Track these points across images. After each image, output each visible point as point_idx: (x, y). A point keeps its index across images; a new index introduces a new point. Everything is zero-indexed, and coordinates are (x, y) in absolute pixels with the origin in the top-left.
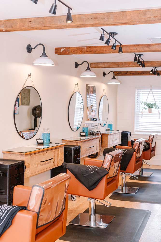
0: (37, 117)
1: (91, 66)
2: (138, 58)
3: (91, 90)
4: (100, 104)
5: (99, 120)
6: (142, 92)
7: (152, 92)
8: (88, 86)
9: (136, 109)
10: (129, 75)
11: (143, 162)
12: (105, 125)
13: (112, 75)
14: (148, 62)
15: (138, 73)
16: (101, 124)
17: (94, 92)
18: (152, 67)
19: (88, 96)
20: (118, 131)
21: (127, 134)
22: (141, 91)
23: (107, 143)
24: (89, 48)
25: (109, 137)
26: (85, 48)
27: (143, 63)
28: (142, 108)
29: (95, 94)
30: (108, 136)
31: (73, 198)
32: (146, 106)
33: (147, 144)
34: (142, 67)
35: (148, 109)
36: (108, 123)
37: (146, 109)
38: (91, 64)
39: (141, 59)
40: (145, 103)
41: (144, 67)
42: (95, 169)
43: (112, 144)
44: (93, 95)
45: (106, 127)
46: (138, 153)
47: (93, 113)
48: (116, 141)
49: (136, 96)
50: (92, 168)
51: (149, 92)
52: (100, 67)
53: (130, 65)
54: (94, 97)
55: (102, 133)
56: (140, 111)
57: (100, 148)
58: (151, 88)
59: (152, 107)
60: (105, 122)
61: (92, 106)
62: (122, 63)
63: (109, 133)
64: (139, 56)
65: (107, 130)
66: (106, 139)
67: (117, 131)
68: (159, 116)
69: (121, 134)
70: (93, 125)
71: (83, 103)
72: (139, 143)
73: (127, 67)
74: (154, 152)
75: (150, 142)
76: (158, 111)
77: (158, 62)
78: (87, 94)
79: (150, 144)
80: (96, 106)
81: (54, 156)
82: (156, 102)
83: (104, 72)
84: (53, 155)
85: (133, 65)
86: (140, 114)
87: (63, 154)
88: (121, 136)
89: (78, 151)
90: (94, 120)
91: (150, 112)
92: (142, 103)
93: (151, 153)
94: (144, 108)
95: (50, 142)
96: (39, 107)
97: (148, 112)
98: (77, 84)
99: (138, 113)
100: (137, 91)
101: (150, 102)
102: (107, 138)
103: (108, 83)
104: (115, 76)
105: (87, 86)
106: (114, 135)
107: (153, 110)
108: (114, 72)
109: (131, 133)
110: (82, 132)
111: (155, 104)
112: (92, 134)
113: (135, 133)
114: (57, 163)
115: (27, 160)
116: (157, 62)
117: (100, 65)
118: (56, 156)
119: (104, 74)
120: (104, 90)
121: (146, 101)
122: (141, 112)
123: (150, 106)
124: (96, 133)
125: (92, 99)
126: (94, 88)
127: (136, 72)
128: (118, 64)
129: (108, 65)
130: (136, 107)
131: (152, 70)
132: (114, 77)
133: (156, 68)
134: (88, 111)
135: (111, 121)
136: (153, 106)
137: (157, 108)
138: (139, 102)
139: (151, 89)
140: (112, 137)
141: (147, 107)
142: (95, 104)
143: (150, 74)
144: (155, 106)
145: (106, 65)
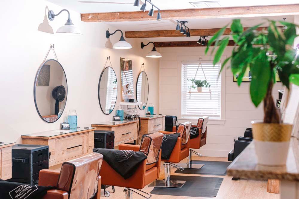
0: (59, 100)
1: (125, 35)
2: (182, 26)
3: (126, 65)
4: (138, 83)
5: (137, 101)
6: (190, 67)
7: (202, 66)
8: (123, 60)
9: (182, 88)
10: (173, 46)
11: (192, 152)
12: (144, 107)
13: (151, 46)
14: (194, 30)
15: (184, 44)
16: (139, 106)
17: (130, 68)
18: (200, 37)
19: (123, 73)
20: (161, 115)
21: (172, 118)
22: (188, 66)
23: (147, 130)
24: (123, 14)
25: (149, 122)
26: (117, 14)
27: (187, 31)
28: (190, 87)
29: (132, 70)
30: (147, 121)
31: (107, 194)
32: (194, 84)
33: (196, 130)
34: (187, 36)
35: (197, 88)
36: (148, 106)
37: (194, 88)
38: (126, 32)
39: (185, 27)
40: (193, 81)
41: (190, 36)
42: (131, 154)
43: (154, 130)
44: (128, 72)
45: (146, 111)
46: (184, 139)
47: (129, 94)
48: (158, 127)
49: (182, 72)
50: (128, 153)
51: (198, 67)
52: (136, 37)
53: (173, 34)
54: (130, 74)
55: (140, 117)
56: (188, 90)
57: (138, 135)
58: (200, 62)
59: (202, 86)
60: (144, 105)
61: (128, 84)
62: (163, 32)
63: (150, 118)
64: (182, 23)
65: (147, 115)
66: (145, 124)
67: (159, 115)
68: (211, 96)
69: (164, 118)
70: (129, 107)
71: (116, 81)
72: (184, 126)
73: (169, 36)
74: (204, 139)
75: (199, 127)
76: (210, 90)
77: (206, 30)
78: (121, 71)
79: (199, 129)
80: (133, 85)
81: (83, 143)
82: (207, 79)
83: (142, 43)
84: (82, 141)
85: (176, 34)
86: (188, 95)
87: (94, 140)
88: (164, 121)
89: (111, 136)
90: (131, 101)
91: (200, 91)
92: (190, 81)
93: (200, 141)
94: (192, 87)
95: (78, 126)
96: (61, 87)
97: (197, 92)
98: (109, 57)
99: (186, 93)
100: (183, 66)
101: (200, 80)
102: (147, 123)
103: (147, 56)
104: (155, 48)
105: (121, 60)
106: (156, 119)
107: (204, 88)
108: (154, 42)
109: (177, 118)
110: (116, 116)
111: (206, 82)
112: (128, 118)
113: (182, 118)
114: (87, 151)
115: (52, 146)
116: (204, 30)
117: (137, 34)
118: (85, 142)
119: (143, 46)
120: (142, 64)
121: (195, 78)
122: (189, 92)
123: (200, 84)
124: (134, 117)
125: (128, 76)
126: (129, 62)
127: (182, 42)
128: (158, 33)
129: (146, 35)
130: (182, 86)
131: (200, 40)
132: (154, 50)
133: (204, 37)
134: (123, 92)
135: (152, 102)
136: (203, 84)
137: (208, 86)
138: (187, 79)
139: (200, 64)
140: (153, 121)
141: (196, 86)
142: (132, 83)
143: (198, 45)
144: (206, 84)
145: (143, 34)
